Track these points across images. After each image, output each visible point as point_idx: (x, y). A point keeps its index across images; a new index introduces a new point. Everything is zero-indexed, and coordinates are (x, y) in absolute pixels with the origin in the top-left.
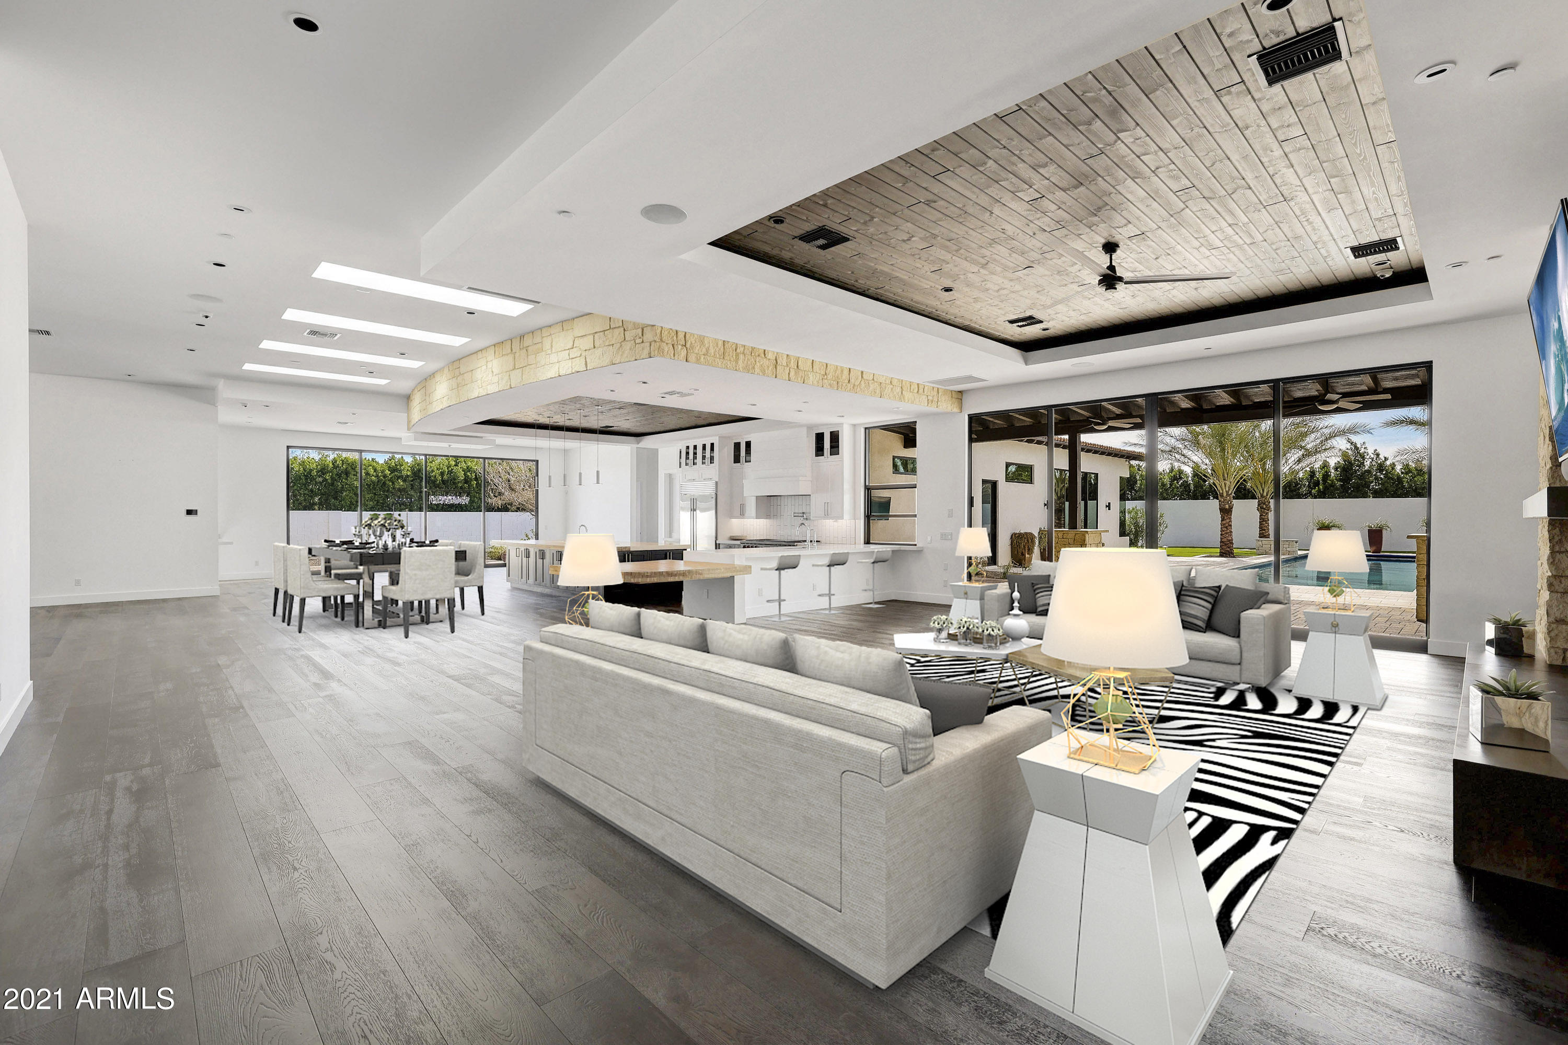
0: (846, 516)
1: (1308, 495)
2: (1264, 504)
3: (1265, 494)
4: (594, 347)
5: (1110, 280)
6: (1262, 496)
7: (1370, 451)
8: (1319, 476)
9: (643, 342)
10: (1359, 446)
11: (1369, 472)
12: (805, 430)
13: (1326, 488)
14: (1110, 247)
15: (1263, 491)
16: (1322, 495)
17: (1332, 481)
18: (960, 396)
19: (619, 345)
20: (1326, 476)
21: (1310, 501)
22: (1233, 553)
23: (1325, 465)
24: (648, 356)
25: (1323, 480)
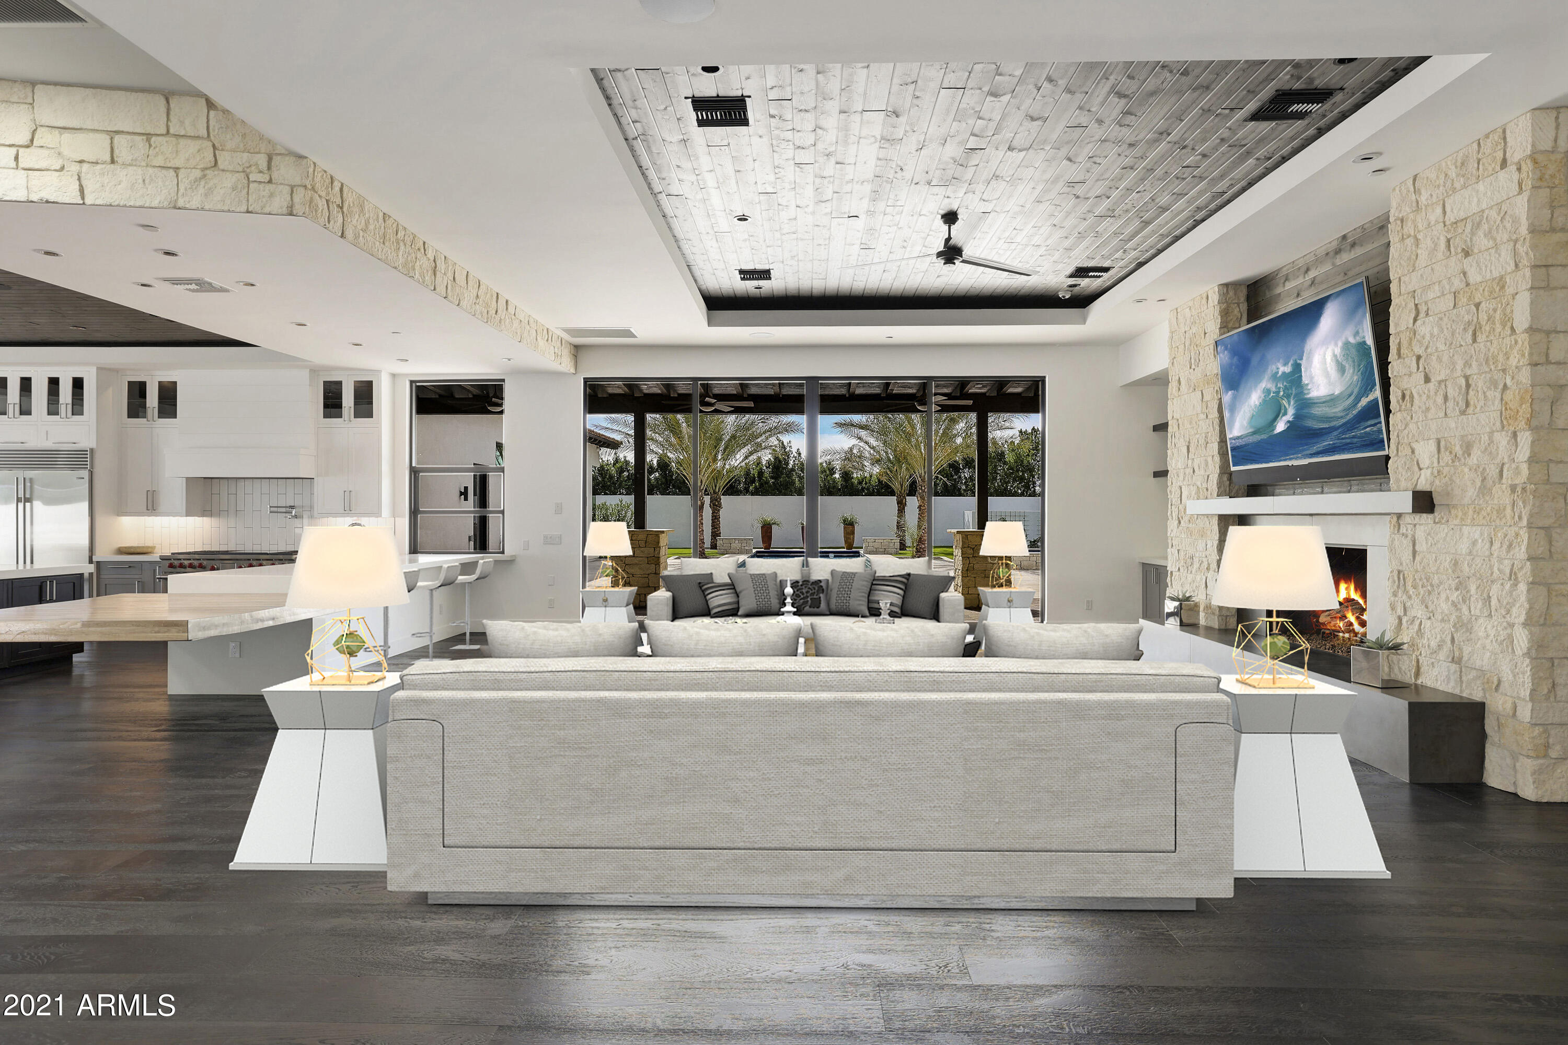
0: (386, 511)
1: (746, 491)
2: (716, 500)
3: (717, 490)
4: (113, 161)
5: (951, 253)
6: (714, 492)
7: (794, 450)
8: (754, 472)
9: (270, 181)
10: (785, 444)
11: (793, 470)
12: (306, 374)
13: (761, 485)
14: (950, 218)
15: (716, 486)
16: (756, 493)
17: (766, 478)
18: (577, 350)
19: (197, 173)
20: (761, 473)
21: (748, 498)
22: (704, 554)
23: (759, 463)
24: (285, 210)
25: (758, 477)
